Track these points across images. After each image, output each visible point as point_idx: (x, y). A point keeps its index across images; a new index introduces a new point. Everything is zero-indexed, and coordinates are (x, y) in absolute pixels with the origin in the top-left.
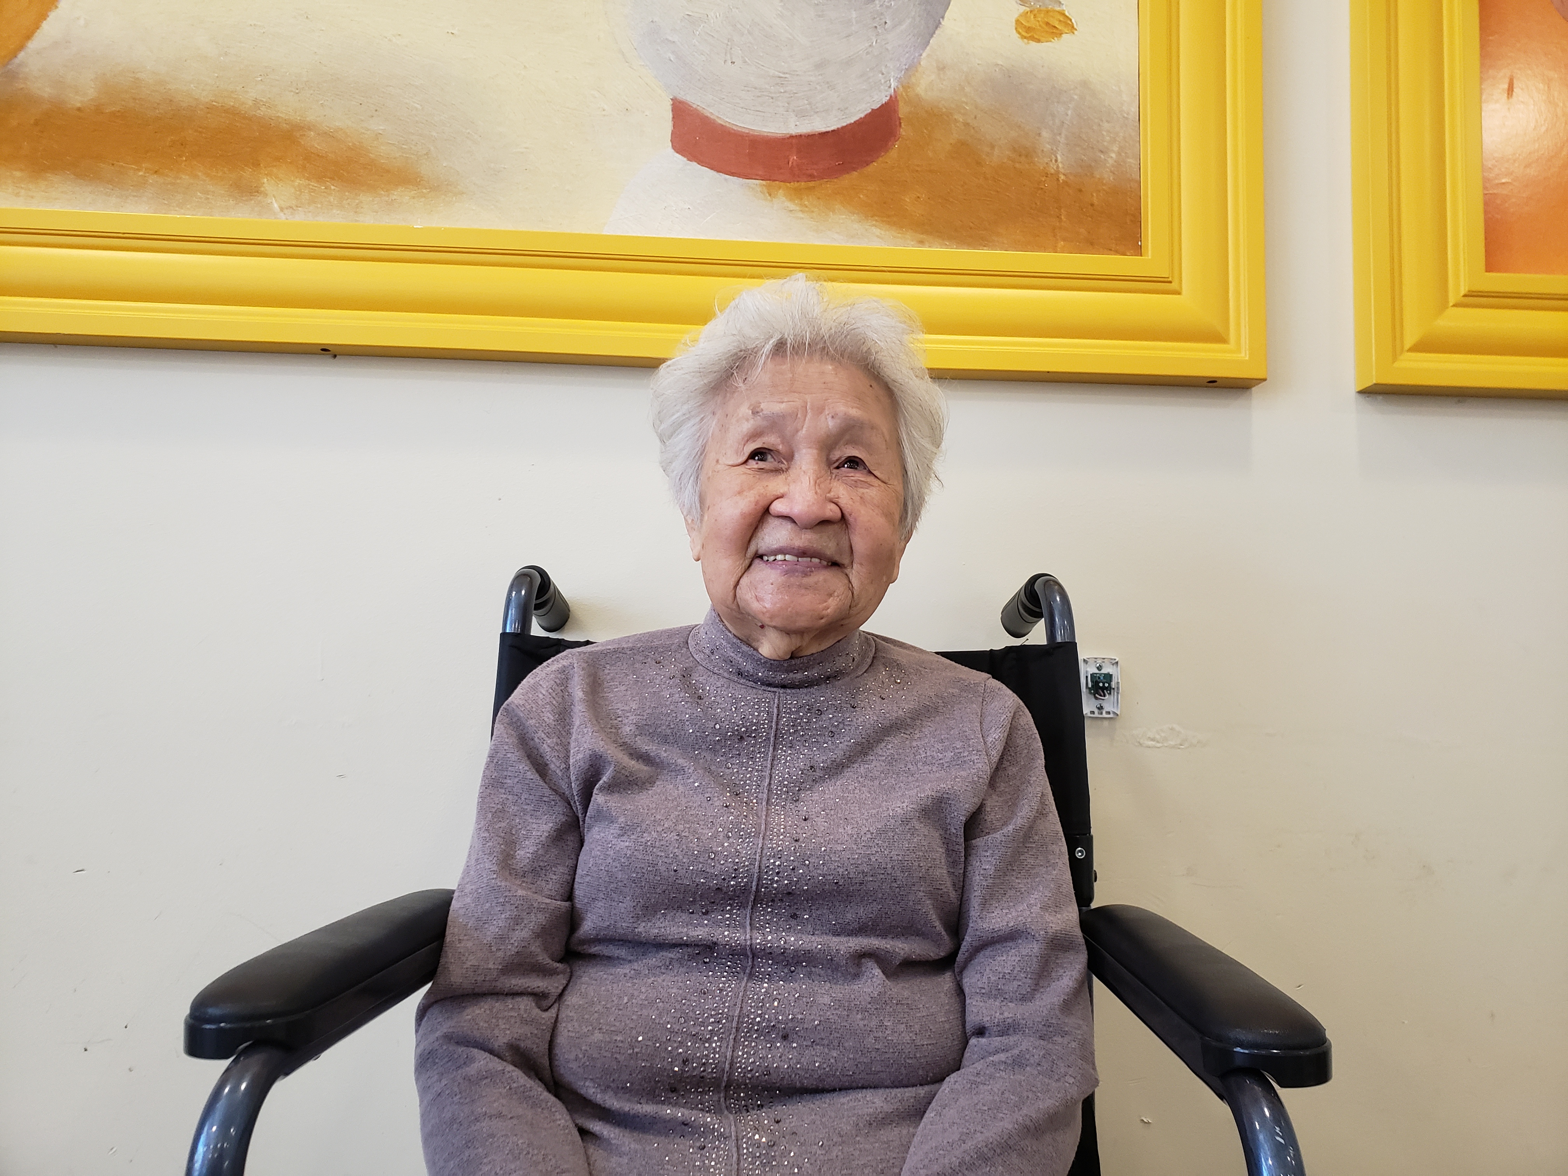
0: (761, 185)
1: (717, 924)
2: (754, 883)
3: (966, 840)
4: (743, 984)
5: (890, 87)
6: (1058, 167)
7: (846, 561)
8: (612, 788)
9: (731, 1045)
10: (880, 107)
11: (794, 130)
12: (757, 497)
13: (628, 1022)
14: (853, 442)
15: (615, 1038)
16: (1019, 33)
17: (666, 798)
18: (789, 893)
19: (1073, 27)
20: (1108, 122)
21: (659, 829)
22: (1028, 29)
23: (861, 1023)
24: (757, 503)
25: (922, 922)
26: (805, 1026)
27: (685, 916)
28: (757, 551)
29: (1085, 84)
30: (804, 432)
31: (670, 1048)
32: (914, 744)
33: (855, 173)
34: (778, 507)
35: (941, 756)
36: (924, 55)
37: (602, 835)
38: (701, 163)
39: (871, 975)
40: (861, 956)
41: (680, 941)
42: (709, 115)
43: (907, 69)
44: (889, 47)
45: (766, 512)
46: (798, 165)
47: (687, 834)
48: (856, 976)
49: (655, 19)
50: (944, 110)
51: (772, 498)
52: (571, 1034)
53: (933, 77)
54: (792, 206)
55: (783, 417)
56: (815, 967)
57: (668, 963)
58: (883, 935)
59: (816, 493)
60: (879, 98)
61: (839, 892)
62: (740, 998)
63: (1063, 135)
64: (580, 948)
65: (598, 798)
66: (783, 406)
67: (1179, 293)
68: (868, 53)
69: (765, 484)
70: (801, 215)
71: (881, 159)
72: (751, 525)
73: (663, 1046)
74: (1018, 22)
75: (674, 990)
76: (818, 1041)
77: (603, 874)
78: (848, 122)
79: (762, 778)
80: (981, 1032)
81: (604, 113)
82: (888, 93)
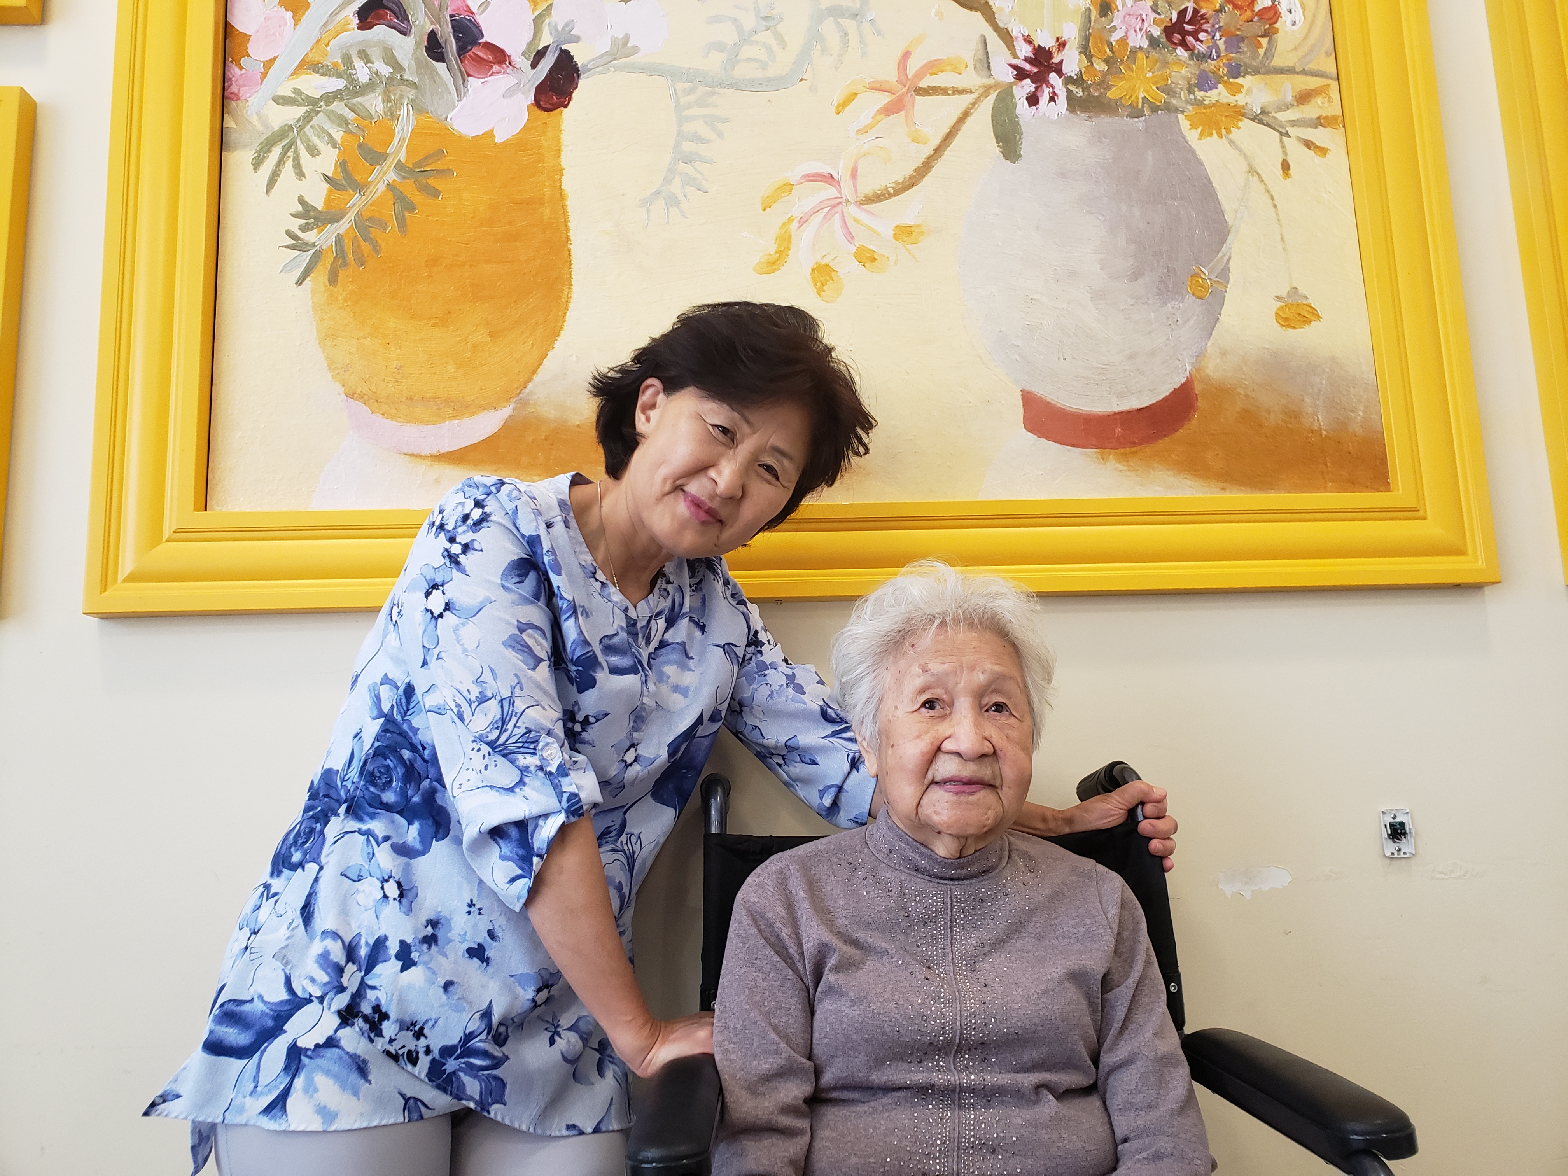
0: (1096, 453)
1: (930, 1070)
2: (958, 1037)
3: (1102, 994)
4: (957, 1113)
5: (1186, 370)
6: (1320, 425)
7: (997, 784)
8: (837, 969)
9: (956, 1159)
10: (1180, 387)
11: (1117, 409)
12: (932, 740)
13: (876, 1148)
14: (997, 691)
15: (868, 1161)
16: (1279, 323)
17: (879, 975)
18: (982, 1044)
19: (1319, 316)
20: (1354, 387)
21: (881, 1000)
22: (1286, 319)
23: (1046, 1137)
24: (932, 744)
25: (1078, 1058)
26: (1007, 1142)
27: (905, 1065)
28: (933, 779)
29: (1333, 359)
30: (962, 685)
31: (912, 1165)
32: (1053, 923)
33: (1167, 438)
34: (947, 746)
35: (1075, 931)
36: (1209, 344)
37: (834, 1006)
38: (1047, 438)
39: (1047, 1100)
40: (1038, 1087)
41: (905, 1085)
42: (1050, 401)
43: (1197, 356)
44: (1182, 339)
45: (939, 749)
46: (1122, 436)
47: (902, 1003)
48: (1036, 1102)
49: (1003, 329)
50: (1229, 386)
51: (942, 739)
52: (830, 1160)
53: (1218, 361)
54: (1121, 467)
55: (946, 674)
56: (1005, 1097)
57: (896, 1101)
58: (1049, 1070)
59: (976, 733)
60: (1178, 380)
61: (1018, 1040)
62: (957, 1123)
63: (1321, 400)
64: (824, 1095)
65: (829, 977)
66: (946, 666)
67: (1425, 519)
68: (1166, 345)
69: (936, 728)
70: (1129, 474)
71: (1185, 427)
72: (928, 761)
73: (907, 1164)
74: (1277, 314)
75: (907, 1121)
76: (1016, 1152)
77: (840, 1036)
78: (1158, 400)
79: (946, 955)
80: (1125, 1140)
81: (970, 405)
82: (1185, 376)
